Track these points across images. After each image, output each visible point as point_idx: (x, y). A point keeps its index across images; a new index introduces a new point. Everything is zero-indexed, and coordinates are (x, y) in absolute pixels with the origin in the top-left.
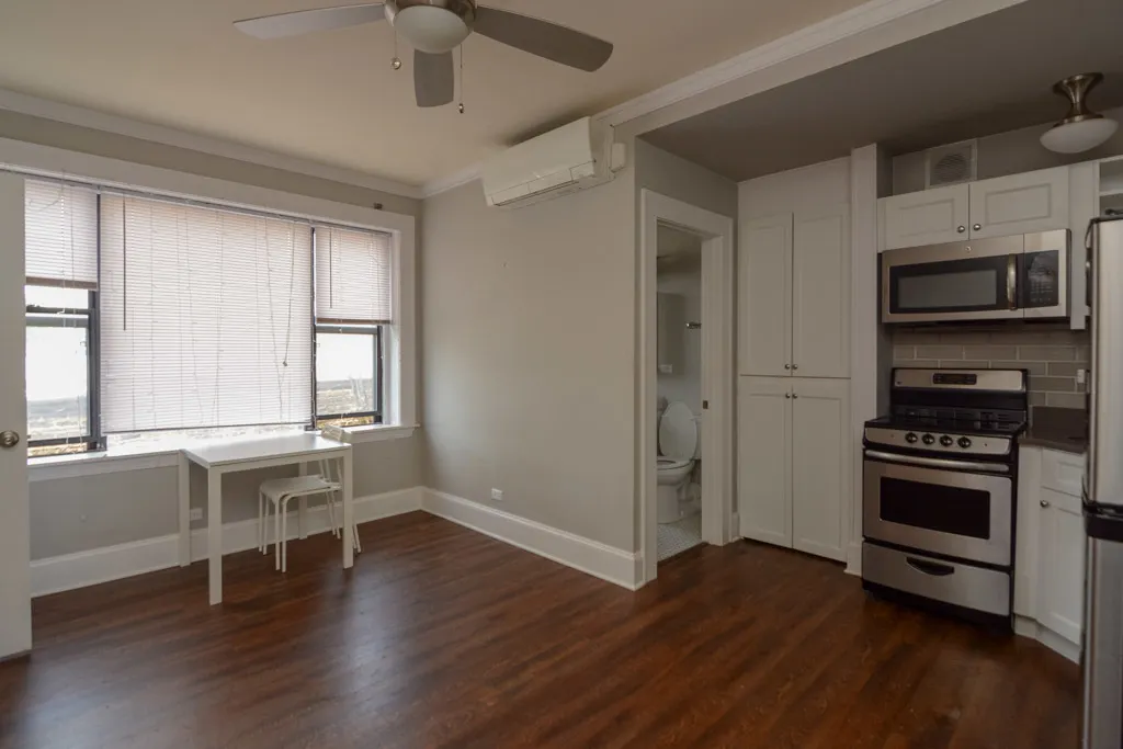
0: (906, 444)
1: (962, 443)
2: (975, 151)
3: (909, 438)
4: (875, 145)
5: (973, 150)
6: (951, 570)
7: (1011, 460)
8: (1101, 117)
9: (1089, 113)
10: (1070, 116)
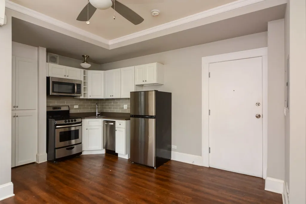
0: (65, 123)
1: (75, 121)
2: (58, 58)
3: (66, 122)
4: (46, 49)
5: (58, 57)
6: (74, 147)
7: (81, 122)
8: (89, 63)
9: (87, 62)
10: (85, 61)
